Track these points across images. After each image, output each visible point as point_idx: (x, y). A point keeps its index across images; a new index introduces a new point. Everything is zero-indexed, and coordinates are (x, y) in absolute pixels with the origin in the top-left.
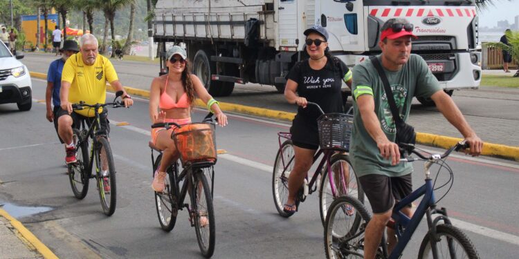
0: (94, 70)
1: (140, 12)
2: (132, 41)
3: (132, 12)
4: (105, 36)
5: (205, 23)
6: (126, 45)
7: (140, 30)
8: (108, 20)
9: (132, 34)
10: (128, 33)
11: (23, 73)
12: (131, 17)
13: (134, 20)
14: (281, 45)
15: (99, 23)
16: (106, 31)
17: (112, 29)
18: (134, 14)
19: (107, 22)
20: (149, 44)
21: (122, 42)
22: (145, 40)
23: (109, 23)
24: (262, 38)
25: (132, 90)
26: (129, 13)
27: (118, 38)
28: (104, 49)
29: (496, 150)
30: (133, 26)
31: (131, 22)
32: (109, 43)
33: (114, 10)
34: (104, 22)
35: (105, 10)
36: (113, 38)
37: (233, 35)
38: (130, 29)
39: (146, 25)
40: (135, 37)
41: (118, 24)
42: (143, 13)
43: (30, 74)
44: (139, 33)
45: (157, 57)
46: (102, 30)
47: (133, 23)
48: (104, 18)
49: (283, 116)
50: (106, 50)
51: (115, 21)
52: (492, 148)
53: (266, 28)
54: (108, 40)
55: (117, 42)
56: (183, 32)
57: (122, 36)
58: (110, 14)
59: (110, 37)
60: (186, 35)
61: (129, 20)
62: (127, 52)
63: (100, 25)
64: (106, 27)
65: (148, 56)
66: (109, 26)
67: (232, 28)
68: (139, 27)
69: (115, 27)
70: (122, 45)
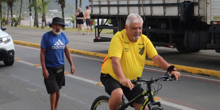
0: (137, 46)
1: (25, 3)
2: (21, 18)
3: (21, 4)
4: (8, 15)
5: (139, 6)
6: (19, 20)
7: (26, 12)
8: (9, 7)
9: (21, 14)
10: (19, 14)
11: (8, 40)
12: (21, 6)
13: (22, 7)
14: (213, 20)
15: (5, 9)
16: (8, 13)
17: (12, 12)
18: (23, 5)
19: (9, 9)
20: (30, 19)
21: (17, 18)
22: (28, 17)
23: (10, 9)
24: (195, 15)
25: (21, 42)
26: (20, 4)
27: (14, 16)
28: (7, 22)
29: (201, 71)
30: (22, 10)
31: (21, 8)
32: (10, 19)
33: (13, 3)
34: (7, 9)
35: (8, 3)
36: (12, 16)
37: (165, 13)
38: (21, 12)
39: (29, 10)
40: (23, 16)
41: (14, 9)
42: (27, 4)
43: (13, 41)
44: (25, 14)
45: (34, 26)
46: (6, 12)
47: (22, 9)
48: (7, 6)
49: (97, 55)
50: (8, 23)
51: (13, 8)
52: (199, 70)
53: (199, 8)
54: (10, 17)
55: (14, 19)
56: (117, 12)
57: (17, 15)
58: (10, 5)
59: (10, 16)
60: (120, 14)
61: (20, 8)
62: (19, 23)
63: (6, 10)
64: (8, 11)
65: (29, 25)
66: (10, 10)
67: (165, 8)
68: (25, 11)
69: (13, 11)
70: (17, 20)
